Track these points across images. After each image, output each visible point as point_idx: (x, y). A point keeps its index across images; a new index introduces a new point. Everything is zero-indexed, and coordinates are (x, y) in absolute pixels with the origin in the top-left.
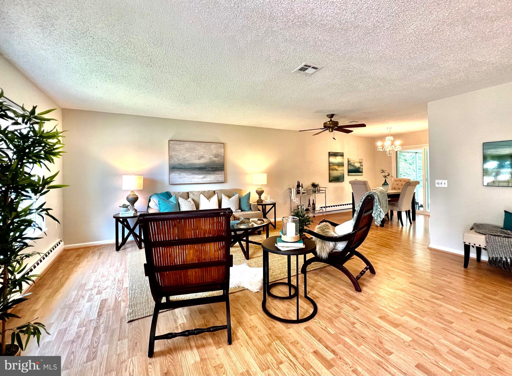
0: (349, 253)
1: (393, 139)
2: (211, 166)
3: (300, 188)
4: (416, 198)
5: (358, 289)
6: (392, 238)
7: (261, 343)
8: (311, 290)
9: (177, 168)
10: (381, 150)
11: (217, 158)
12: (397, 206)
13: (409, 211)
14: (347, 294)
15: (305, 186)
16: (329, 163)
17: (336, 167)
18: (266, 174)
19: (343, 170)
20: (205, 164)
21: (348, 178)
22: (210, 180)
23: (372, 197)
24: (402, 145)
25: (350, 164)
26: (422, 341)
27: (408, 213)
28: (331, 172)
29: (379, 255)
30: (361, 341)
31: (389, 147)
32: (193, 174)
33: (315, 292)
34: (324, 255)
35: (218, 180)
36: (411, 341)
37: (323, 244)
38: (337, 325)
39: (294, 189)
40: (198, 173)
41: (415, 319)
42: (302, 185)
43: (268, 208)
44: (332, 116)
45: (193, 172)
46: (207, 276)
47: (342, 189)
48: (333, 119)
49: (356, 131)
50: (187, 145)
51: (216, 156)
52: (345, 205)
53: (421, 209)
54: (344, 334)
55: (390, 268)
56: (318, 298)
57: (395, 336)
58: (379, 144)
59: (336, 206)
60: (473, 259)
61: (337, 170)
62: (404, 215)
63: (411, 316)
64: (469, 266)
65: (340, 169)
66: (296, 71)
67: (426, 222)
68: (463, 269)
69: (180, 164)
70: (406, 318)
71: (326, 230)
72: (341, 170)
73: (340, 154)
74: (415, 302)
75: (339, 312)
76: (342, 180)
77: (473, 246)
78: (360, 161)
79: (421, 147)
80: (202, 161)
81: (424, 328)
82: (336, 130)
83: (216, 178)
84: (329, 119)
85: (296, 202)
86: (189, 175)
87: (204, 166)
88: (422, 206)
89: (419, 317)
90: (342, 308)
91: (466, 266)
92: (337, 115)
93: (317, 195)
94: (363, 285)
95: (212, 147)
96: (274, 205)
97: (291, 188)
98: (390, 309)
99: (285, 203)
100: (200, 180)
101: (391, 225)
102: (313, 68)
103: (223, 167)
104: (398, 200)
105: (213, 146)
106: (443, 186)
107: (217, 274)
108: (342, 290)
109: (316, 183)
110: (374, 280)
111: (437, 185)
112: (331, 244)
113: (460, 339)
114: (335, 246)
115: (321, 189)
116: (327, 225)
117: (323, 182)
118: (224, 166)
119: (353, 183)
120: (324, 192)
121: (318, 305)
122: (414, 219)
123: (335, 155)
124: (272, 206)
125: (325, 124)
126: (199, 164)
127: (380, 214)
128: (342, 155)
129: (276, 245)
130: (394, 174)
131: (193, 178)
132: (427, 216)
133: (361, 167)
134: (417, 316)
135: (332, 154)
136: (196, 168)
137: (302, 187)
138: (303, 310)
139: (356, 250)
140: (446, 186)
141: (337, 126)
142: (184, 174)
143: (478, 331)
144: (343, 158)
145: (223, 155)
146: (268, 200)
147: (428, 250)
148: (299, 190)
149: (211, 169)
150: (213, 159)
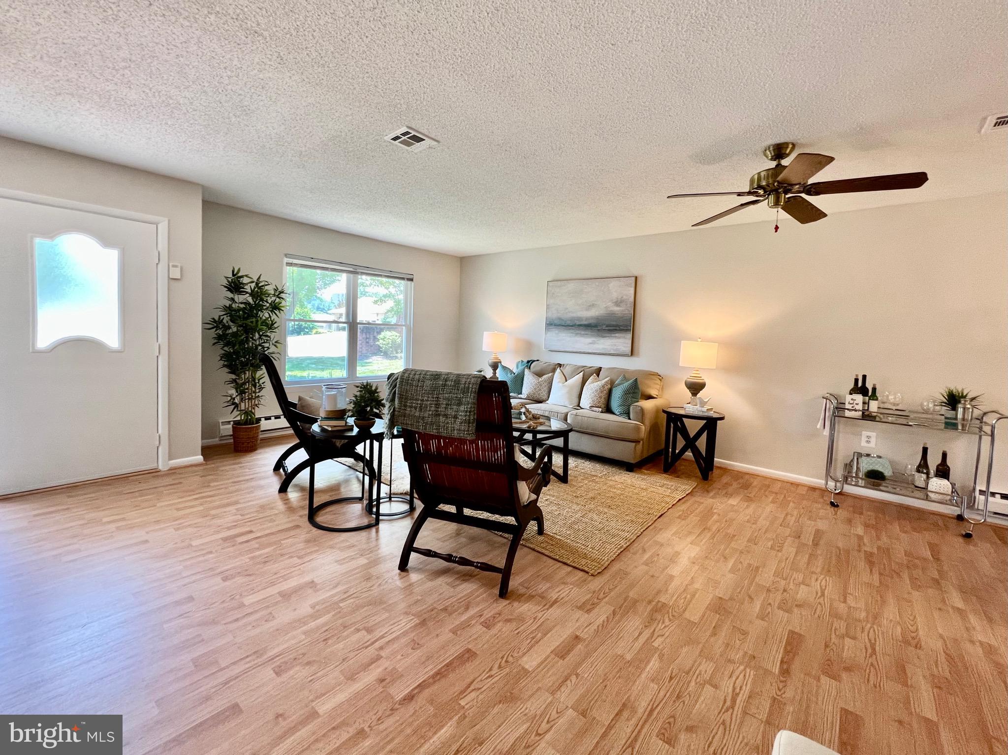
2: (607, 323)
9: (555, 325)
11: (620, 306)
20: (597, 318)
22: (603, 349)
40: (584, 334)
42: (874, 389)
50: (571, 286)
51: (618, 302)
69: (560, 319)
80: (593, 313)
83: (615, 345)
95: (611, 285)
103: (629, 324)
105: (614, 284)
118: (634, 324)
126: (587, 319)
136: (580, 325)
137: (874, 397)
142: (564, 335)
145: (633, 301)
149: (607, 328)
150: (612, 309)
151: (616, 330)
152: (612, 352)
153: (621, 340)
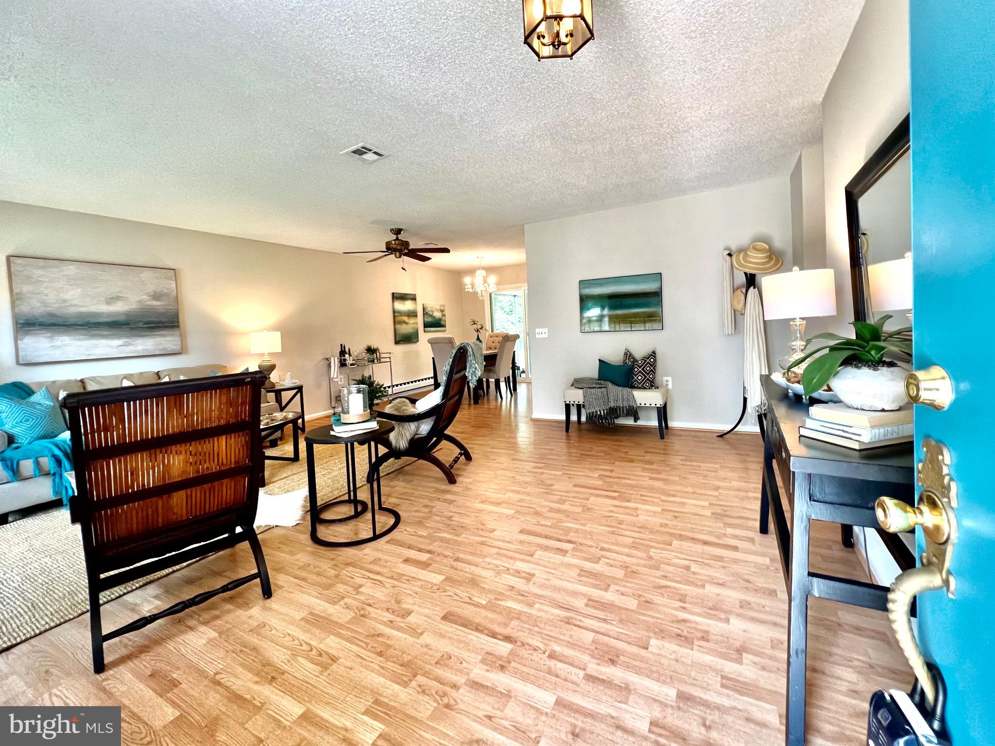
0: (435, 439)
1: (485, 274)
2: (146, 320)
3: (347, 356)
4: (516, 361)
5: (452, 480)
6: (490, 416)
7: (324, 579)
8: (387, 499)
10: (470, 290)
11: (160, 300)
12: (494, 372)
13: (509, 377)
14: (438, 490)
15: (354, 353)
16: (394, 312)
17: (405, 319)
18: (279, 333)
19: (417, 323)
20: (127, 314)
21: (424, 337)
22: (144, 350)
23: (464, 350)
24: (498, 284)
25: (427, 313)
26: (524, 510)
27: (507, 380)
28: (397, 326)
29: (475, 438)
30: (460, 530)
31: (481, 285)
32: (93, 336)
33: (393, 500)
34: (403, 444)
35: (163, 349)
36: (514, 514)
37: (401, 429)
38: (429, 525)
39: (336, 359)
41: (518, 492)
42: (349, 350)
43: (286, 396)
44: (398, 232)
45: (93, 332)
46: (212, 499)
47: (417, 354)
48: (400, 237)
49: (437, 259)
50: (71, 270)
51: (156, 296)
52: (422, 380)
53: (523, 375)
54: (439, 530)
55: (489, 450)
56: (399, 505)
57: (497, 515)
58: (467, 280)
59: (408, 383)
60: (574, 423)
61: (407, 323)
62: (503, 385)
63: (513, 491)
64: (570, 430)
65: (412, 321)
66: (347, 153)
67: (529, 391)
68: (565, 433)
70: (509, 495)
71: (403, 408)
72: (414, 323)
73: (410, 297)
74: (518, 477)
75: (431, 512)
76: (415, 340)
77: (573, 405)
78: (442, 308)
79: (520, 287)
80: (119, 308)
81: (527, 498)
82: (406, 255)
84: (394, 237)
85: (340, 383)
86: (80, 340)
87: (122, 318)
88: (523, 372)
89: (523, 490)
90: (433, 507)
91: (567, 430)
92: (405, 231)
93: (376, 367)
94: (458, 475)
95: (142, 275)
96: (300, 389)
97: (327, 357)
98: (492, 491)
99: (319, 386)
100: (114, 350)
101: (488, 400)
102: (375, 153)
103: (175, 320)
104: (495, 364)
105: (146, 275)
106: (544, 336)
107: (232, 492)
108: (431, 487)
109: (374, 345)
110: (472, 467)
111: (537, 336)
112: (413, 426)
113: (558, 497)
114: (418, 428)
115: (382, 356)
116: (404, 402)
117: (385, 344)
118: (178, 318)
119: (433, 342)
120: (388, 360)
121: (400, 513)
122: (515, 389)
123: (403, 297)
124: (297, 390)
125: (388, 244)
126: (109, 315)
127: (475, 372)
128: (413, 298)
129: (332, 433)
130: (488, 326)
131: (96, 346)
132: (529, 383)
133: (443, 318)
134: (519, 489)
135: (398, 297)
137: (350, 354)
138: (380, 524)
139: (446, 432)
140: (546, 336)
141: (407, 248)
143: (575, 486)
144: (416, 303)
145: (174, 293)
146: (286, 381)
147: (531, 422)
148: (345, 360)
149: (145, 326)
150: (149, 303)
151: (159, 327)
152: (157, 353)
153: (169, 338)
